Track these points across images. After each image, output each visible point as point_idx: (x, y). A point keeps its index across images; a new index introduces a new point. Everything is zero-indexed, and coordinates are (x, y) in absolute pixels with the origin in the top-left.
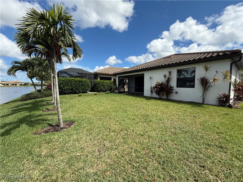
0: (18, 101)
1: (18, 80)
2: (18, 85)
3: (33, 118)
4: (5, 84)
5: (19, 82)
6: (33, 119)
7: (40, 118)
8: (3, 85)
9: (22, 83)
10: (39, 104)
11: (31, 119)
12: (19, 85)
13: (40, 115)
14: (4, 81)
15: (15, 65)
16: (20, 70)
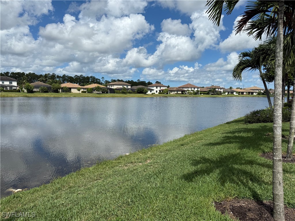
0: (241, 123)
1: (256, 86)
2: (255, 94)
3: (237, 164)
4: (239, 92)
5: (257, 90)
6: (236, 166)
7: (248, 168)
8: (238, 94)
9: (261, 90)
10: (265, 135)
11: (233, 165)
12: (257, 93)
13: (251, 163)
14: (239, 88)
15: (244, 59)
16: (248, 66)
